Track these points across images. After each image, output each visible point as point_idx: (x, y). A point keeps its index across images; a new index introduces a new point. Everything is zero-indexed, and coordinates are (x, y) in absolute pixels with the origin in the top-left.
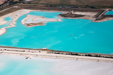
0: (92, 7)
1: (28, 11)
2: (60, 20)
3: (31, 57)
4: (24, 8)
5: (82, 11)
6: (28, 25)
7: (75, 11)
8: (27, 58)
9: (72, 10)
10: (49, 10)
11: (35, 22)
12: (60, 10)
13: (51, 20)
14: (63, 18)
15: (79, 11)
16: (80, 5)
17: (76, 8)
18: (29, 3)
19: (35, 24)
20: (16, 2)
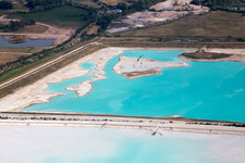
0: (240, 40)
1: (119, 50)
2: (185, 64)
3: (161, 131)
4: (112, 45)
5: (223, 47)
6: (130, 75)
7: (208, 47)
8: (154, 134)
9: (203, 45)
10: (158, 46)
11: (140, 70)
12: (180, 45)
13: (168, 65)
14: (190, 60)
15: (216, 46)
16: (214, 35)
17: (208, 41)
18: (117, 35)
19: (141, 73)
20: (93, 36)
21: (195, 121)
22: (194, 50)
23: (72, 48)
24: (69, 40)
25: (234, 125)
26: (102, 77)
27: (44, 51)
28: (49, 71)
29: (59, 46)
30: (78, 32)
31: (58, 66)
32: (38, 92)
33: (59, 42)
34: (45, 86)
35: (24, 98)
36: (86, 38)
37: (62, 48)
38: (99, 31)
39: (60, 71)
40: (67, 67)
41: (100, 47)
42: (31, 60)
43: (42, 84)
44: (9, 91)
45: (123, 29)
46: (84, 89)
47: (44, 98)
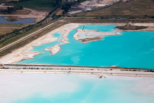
0: (153, 17)
1: (77, 25)
2: (119, 33)
3: (105, 75)
5: (142, 22)
6: (84, 40)
7: (133, 22)
9: (129, 21)
10: (101, 22)
11: (90, 37)
12: (115, 21)
13: (108, 34)
14: (122, 30)
15: (138, 22)
16: (136, 15)
17: (133, 18)
18: (75, 15)
19: (91, 39)
20: (60, 16)
21: (126, 69)
22: (124, 25)
23: (47, 24)
24: (45, 19)
25: (151, 71)
26: (66, 42)
27: (29, 26)
28: (33, 38)
29: (38, 23)
30: (50, 14)
31: (39, 35)
32: (27, 52)
33: (38, 21)
34: (31, 48)
35: (18, 56)
36: (55, 17)
37: (40, 24)
38: (63, 13)
39: (40, 39)
40: (44, 36)
41: (65, 23)
42: (21, 32)
43: (29, 47)
44: (8, 51)
45: (79, 11)
46: (56, 50)
47: (31, 56)
